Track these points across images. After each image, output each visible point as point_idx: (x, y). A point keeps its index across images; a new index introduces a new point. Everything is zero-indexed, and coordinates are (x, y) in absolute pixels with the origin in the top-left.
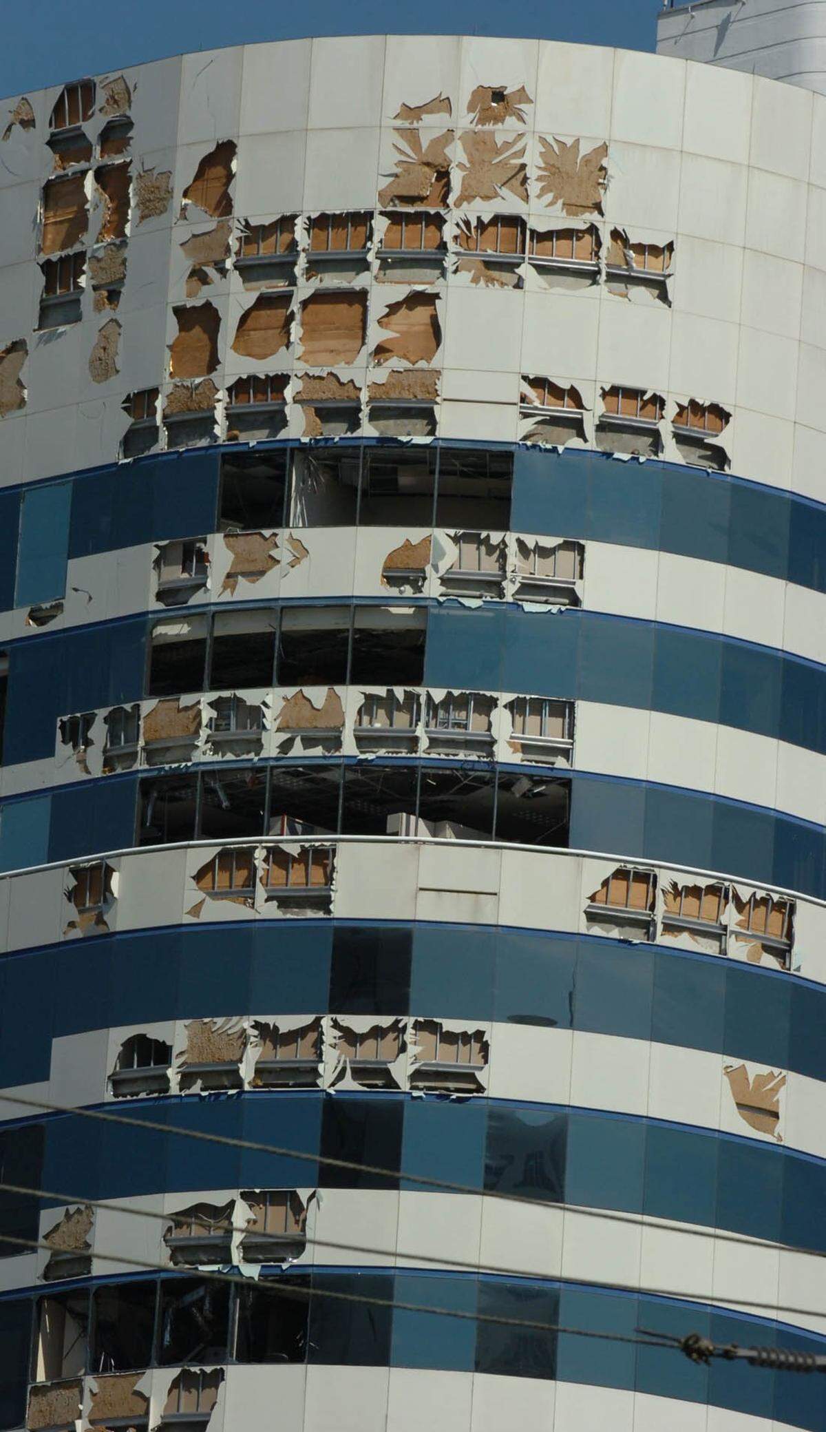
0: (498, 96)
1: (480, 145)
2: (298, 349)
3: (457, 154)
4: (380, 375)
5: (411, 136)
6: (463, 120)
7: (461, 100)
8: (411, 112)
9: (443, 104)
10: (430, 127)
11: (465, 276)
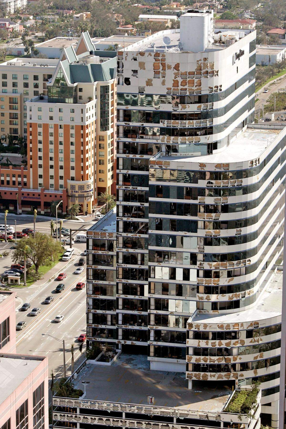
0: (205, 58)
1: (204, 64)
2: (188, 86)
3: (202, 65)
4: (196, 88)
5: (198, 63)
6: (202, 61)
7: (202, 59)
8: (198, 61)
9: (201, 60)
10: (200, 62)
11: (203, 77)
